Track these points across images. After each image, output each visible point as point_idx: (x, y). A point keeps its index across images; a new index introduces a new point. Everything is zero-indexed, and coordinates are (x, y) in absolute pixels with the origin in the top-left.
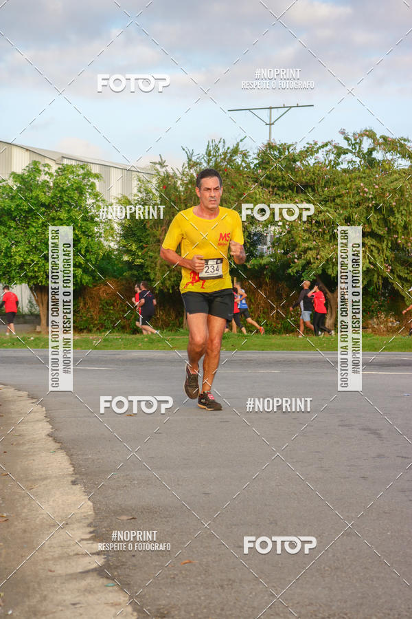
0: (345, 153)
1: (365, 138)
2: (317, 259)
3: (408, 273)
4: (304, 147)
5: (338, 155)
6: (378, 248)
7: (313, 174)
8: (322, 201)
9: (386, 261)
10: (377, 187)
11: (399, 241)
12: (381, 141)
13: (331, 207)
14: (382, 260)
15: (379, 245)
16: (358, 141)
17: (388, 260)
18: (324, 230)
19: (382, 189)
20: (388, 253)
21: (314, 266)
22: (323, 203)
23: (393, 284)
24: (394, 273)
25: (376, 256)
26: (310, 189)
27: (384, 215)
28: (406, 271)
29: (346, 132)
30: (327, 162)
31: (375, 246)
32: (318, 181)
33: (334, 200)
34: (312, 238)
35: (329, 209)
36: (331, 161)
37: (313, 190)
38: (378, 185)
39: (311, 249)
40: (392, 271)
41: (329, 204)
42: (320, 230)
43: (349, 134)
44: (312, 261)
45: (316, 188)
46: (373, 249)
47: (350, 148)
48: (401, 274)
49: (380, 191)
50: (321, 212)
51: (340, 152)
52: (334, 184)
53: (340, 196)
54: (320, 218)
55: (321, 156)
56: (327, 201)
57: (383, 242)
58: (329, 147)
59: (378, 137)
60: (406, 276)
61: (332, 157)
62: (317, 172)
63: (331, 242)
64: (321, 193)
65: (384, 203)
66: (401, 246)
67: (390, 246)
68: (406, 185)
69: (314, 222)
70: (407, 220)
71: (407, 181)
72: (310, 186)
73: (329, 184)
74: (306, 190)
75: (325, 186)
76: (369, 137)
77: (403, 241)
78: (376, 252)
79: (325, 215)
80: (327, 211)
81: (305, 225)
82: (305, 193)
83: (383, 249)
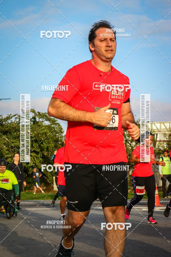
6: (36, 157)
7: (10, 127)
10: (36, 132)
11: (45, 154)
12: (38, 114)
13: (17, 141)
14: (38, 162)
15: (37, 156)
19: (38, 133)
22: (14, 139)
26: (9, 133)
36: (17, 122)
37: (10, 133)
38: (36, 131)
39: (9, 158)
41: (17, 139)
42: (13, 150)
46: (35, 157)
50: (13, 143)
56: (15, 138)
58: (16, 116)
59: (36, 112)
64: (13, 135)
65: (39, 139)
66: (46, 156)
67: (41, 156)
68: (47, 132)
69: (10, 146)
70: (48, 145)
71: (48, 130)
72: (9, 132)
73: (16, 131)
74: (7, 134)
75: (15, 132)
76: (33, 112)
77: (47, 154)
78: (36, 158)
79: (14, 144)
80: (16, 142)
81: (7, 148)
82: (7, 135)
83: (39, 158)
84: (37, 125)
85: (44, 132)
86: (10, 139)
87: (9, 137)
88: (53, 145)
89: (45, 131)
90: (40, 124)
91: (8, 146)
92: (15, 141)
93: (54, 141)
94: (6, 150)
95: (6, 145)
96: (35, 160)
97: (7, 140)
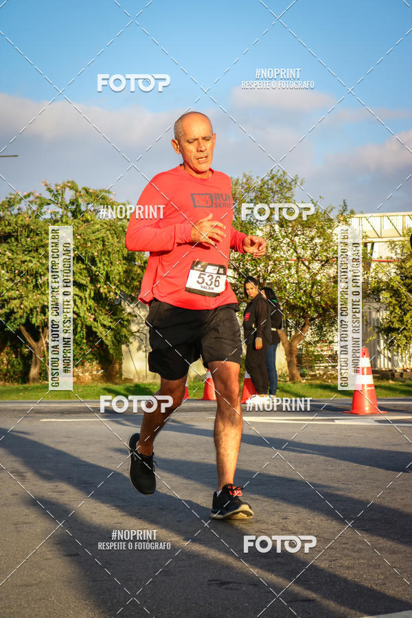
0: (49, 204)
1: (67, 189)
2: (21, 308)
3: (111, 322)
4: (7, 198)
5: (41, 205)
6: (81, 298)
7: (16, 225)
8: (25, 251)
9: (89, 310)
10: (79, 237)
11: (102, 290)
12: (83, 192)
13: (34, 257)
14: (85, 309)
15: (81, 294)
16: (60, 192)
17: (91, 309)
18: (27, 280)
19: (84, 239)
20: (91, 302)
21: (17, 316)
22: (26, 253)
23: (96, 333)
24: (97, 322)
25: (79, 305)
26: (13, 239)
27: (86, 265)
28: (110, 320)
29: (48, 183)
30: (30, 212)
31: (78, 296)
32: (21, 231)
33: (37, 250)
34: (15, 287)
35: (33, 259)
36: (34, 211)
37: (17, 240)
38: (80, 235)
39: (15, 299)
40: (95, 320)
41: (33, 254)
42: (24, 280)
43: (52, 185)
44: (15, 310)
45: (19, 239)
46: (77, 298)
47: (53, 199)
48: (105, 323)
49: (82, 241)
50: (24, 262)
51: (43, 203)
52: (37, 234)
53: (43, 246)
54: (23, 268)
55: (23, 205)
56: (30, 251)
57: (86, 291)
58: (31, 198)
59: (80, 188)
60: (110, 324)
61: (34, 207)
62: (20, 222)
63: (34, 292)
64: (24, 243)
65: (86, 253)
66: (104, 296)
67: (92, 295)
68: (107, 236)
69: (17, 271)
70: (109, 269)
71: (108, 232)
72: (13, 236)
73: (32, 234)
74: (9, 240)
75: (28, 237)
76: (71, 188)
77: (106, 291)
78: (79, 301)
79: (27, 265)
80: (31, 261)
81: (8, 275)
82: (8, 243)
83: (86, 298)
84: (83, 221)
85: (99, 236)
86: (17, 254)
87: (13, 248)
88: (120, 269)
89: (102, 235)
90: (89, 217)
91: (11, 270)
92: (28, 258)
93: (125, 258)
94: (7, 280)
95: (7, 267)
96: (77, 306)
97: (10, 254)
